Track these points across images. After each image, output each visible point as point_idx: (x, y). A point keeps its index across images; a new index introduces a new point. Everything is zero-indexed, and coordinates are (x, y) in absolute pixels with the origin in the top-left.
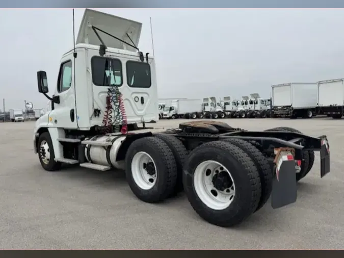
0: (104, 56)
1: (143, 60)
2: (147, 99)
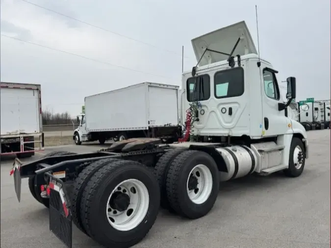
1: (234, 64)
2: (237, 110)
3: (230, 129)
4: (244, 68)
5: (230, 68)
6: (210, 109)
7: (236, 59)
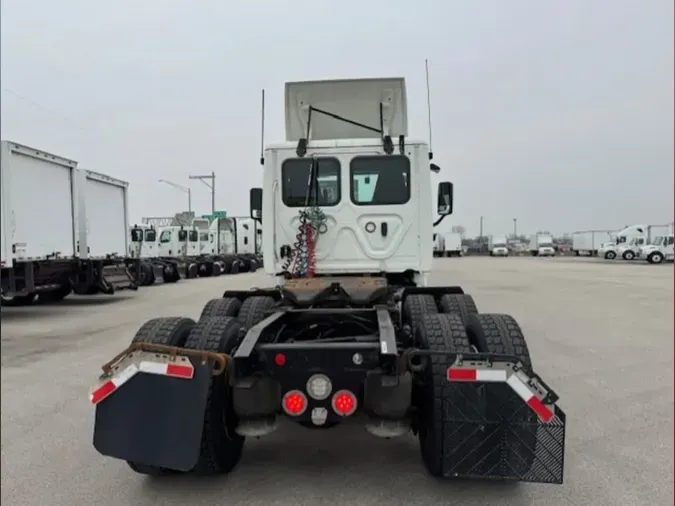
0: (306, 156)
1: (392, 150)
2: (398, 227)
3: (382, 260)
4: (411, 158)
5: (384, 154)
6: (341, 223)
7: (395, 140)
